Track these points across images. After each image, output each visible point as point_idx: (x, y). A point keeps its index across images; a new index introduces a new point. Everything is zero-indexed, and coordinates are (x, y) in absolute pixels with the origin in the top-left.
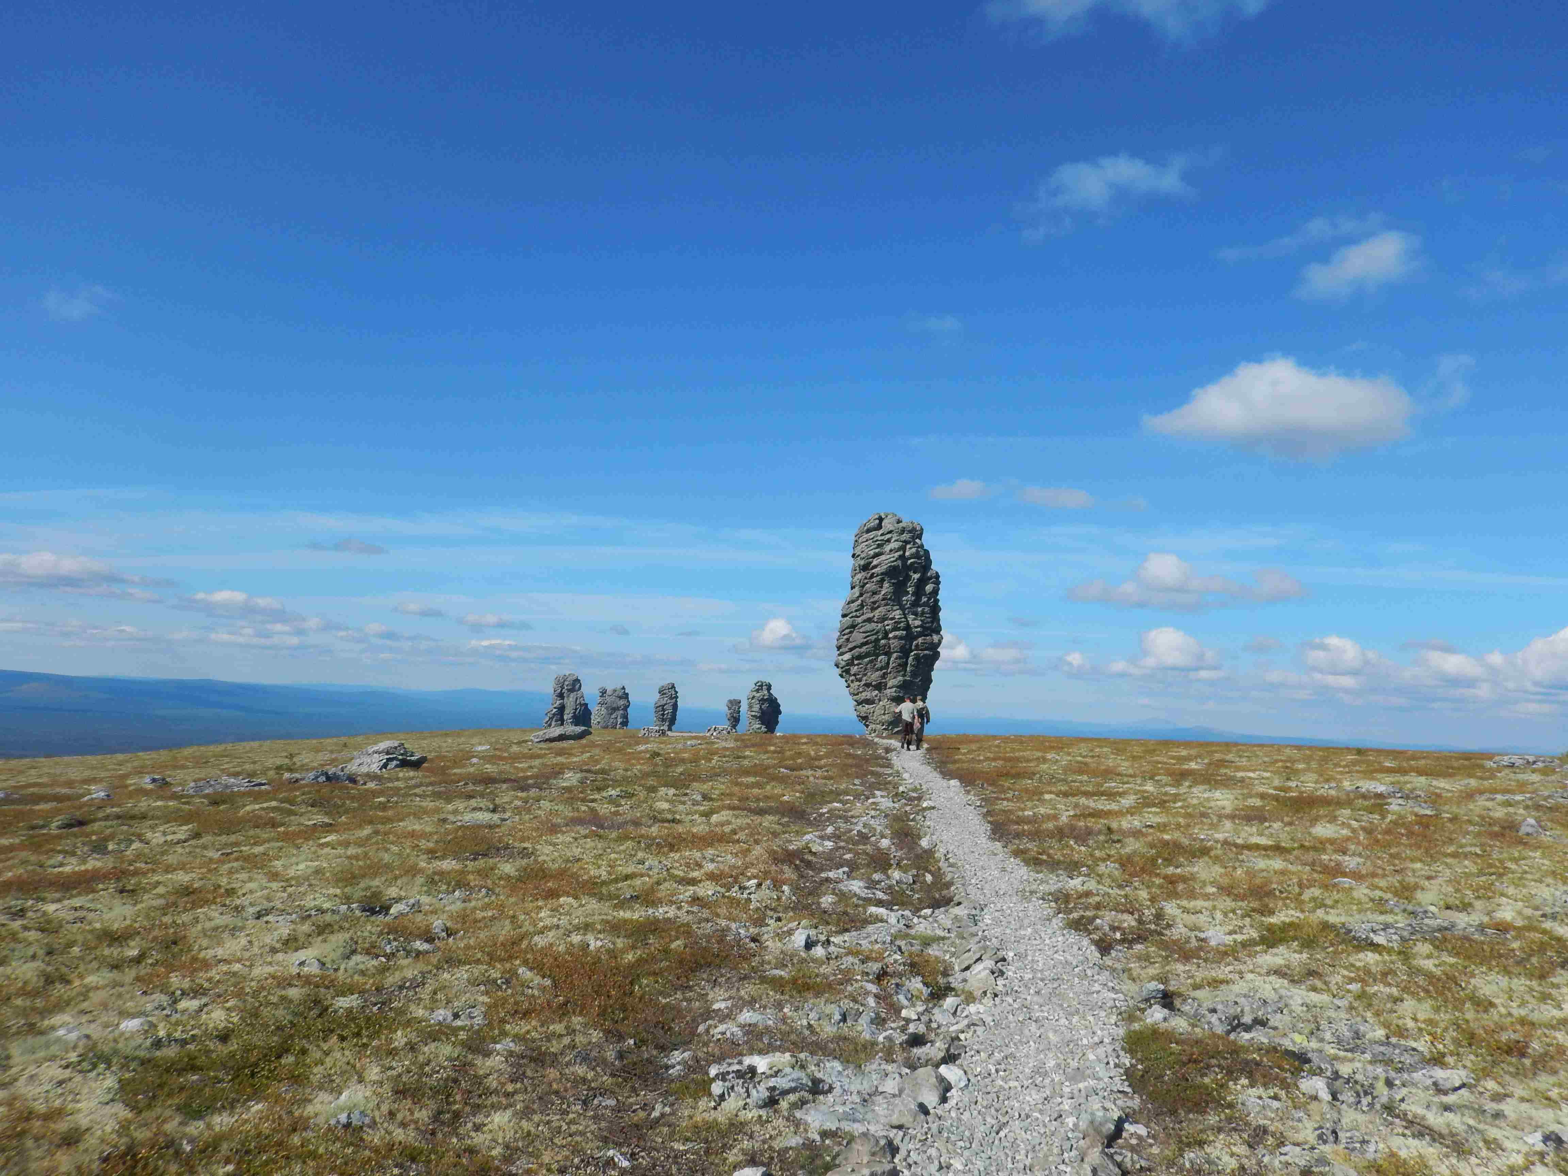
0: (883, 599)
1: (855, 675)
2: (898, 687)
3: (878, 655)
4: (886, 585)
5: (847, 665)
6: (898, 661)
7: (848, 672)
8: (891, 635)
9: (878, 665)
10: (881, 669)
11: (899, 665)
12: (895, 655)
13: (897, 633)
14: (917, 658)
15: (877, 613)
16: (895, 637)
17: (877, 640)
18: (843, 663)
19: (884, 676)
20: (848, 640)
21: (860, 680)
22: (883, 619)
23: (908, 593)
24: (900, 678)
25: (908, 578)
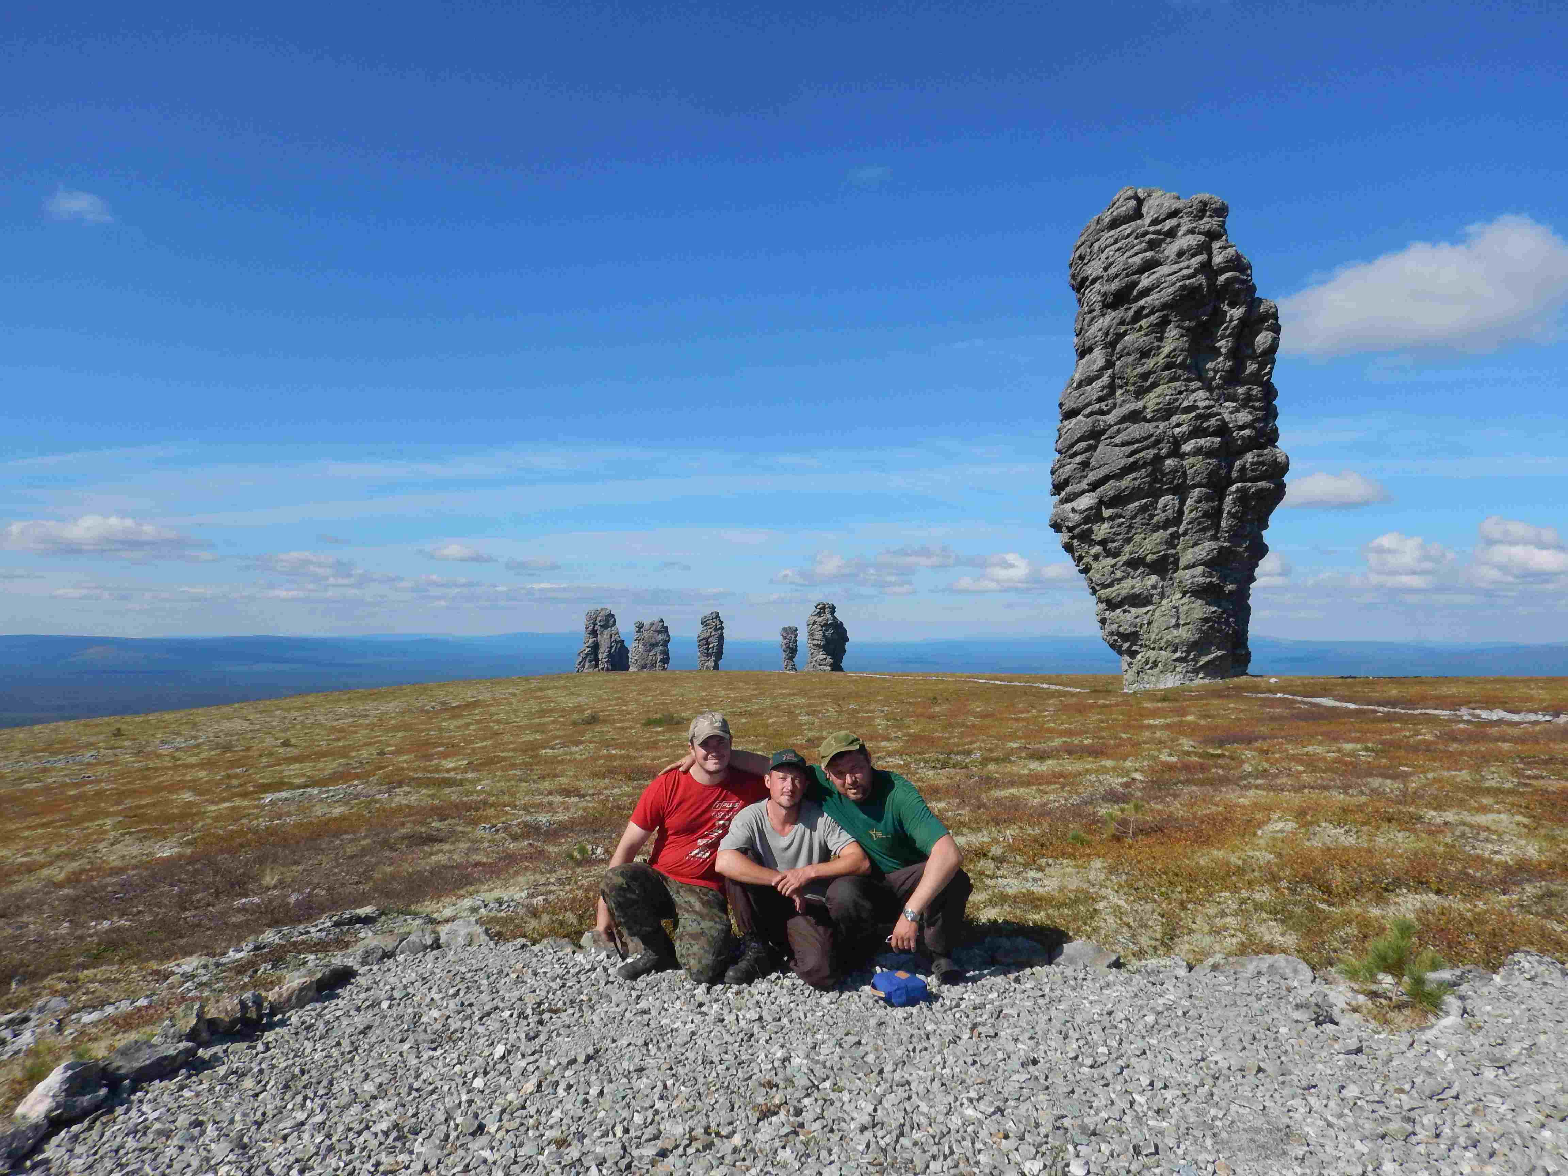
0: (1168, 367)
1: (1103, 543)
2: (1205, 564)
3: (1156, 495)
4: (1172, 332)
5: (1087, 520)
6: (1204, 506)
7: (1085, 537)
8: (1187, 448)
9: (1158, 518)
10: (1167, 524)
11: (1206, 515)
12: (1196, 493)
13: (1201, 441)
14: (1243, 497)
15: (1152, 401)
16: (1197, 452)
17: (1158, 459)
18: (1076, 518)
19: (1171, 542)
20: (1085, 465)
21: (1116, 554)
22: (1167, 412)
23: (1217, 352)
24: (1209, 545)
25: (1218, 317)
